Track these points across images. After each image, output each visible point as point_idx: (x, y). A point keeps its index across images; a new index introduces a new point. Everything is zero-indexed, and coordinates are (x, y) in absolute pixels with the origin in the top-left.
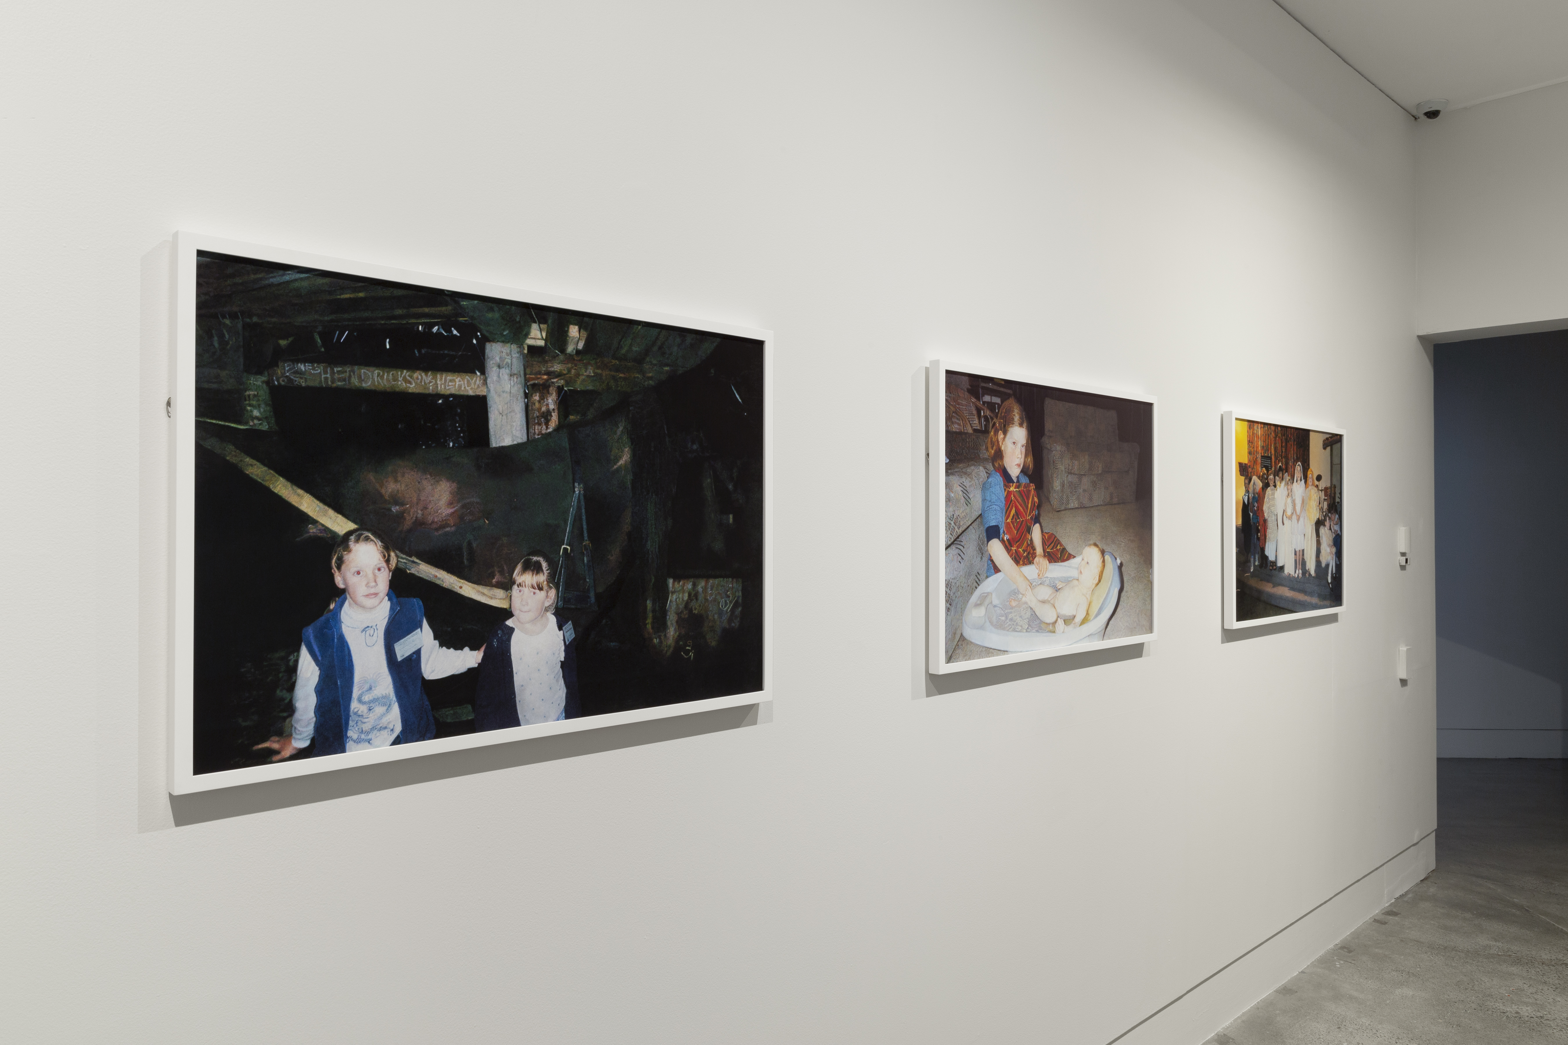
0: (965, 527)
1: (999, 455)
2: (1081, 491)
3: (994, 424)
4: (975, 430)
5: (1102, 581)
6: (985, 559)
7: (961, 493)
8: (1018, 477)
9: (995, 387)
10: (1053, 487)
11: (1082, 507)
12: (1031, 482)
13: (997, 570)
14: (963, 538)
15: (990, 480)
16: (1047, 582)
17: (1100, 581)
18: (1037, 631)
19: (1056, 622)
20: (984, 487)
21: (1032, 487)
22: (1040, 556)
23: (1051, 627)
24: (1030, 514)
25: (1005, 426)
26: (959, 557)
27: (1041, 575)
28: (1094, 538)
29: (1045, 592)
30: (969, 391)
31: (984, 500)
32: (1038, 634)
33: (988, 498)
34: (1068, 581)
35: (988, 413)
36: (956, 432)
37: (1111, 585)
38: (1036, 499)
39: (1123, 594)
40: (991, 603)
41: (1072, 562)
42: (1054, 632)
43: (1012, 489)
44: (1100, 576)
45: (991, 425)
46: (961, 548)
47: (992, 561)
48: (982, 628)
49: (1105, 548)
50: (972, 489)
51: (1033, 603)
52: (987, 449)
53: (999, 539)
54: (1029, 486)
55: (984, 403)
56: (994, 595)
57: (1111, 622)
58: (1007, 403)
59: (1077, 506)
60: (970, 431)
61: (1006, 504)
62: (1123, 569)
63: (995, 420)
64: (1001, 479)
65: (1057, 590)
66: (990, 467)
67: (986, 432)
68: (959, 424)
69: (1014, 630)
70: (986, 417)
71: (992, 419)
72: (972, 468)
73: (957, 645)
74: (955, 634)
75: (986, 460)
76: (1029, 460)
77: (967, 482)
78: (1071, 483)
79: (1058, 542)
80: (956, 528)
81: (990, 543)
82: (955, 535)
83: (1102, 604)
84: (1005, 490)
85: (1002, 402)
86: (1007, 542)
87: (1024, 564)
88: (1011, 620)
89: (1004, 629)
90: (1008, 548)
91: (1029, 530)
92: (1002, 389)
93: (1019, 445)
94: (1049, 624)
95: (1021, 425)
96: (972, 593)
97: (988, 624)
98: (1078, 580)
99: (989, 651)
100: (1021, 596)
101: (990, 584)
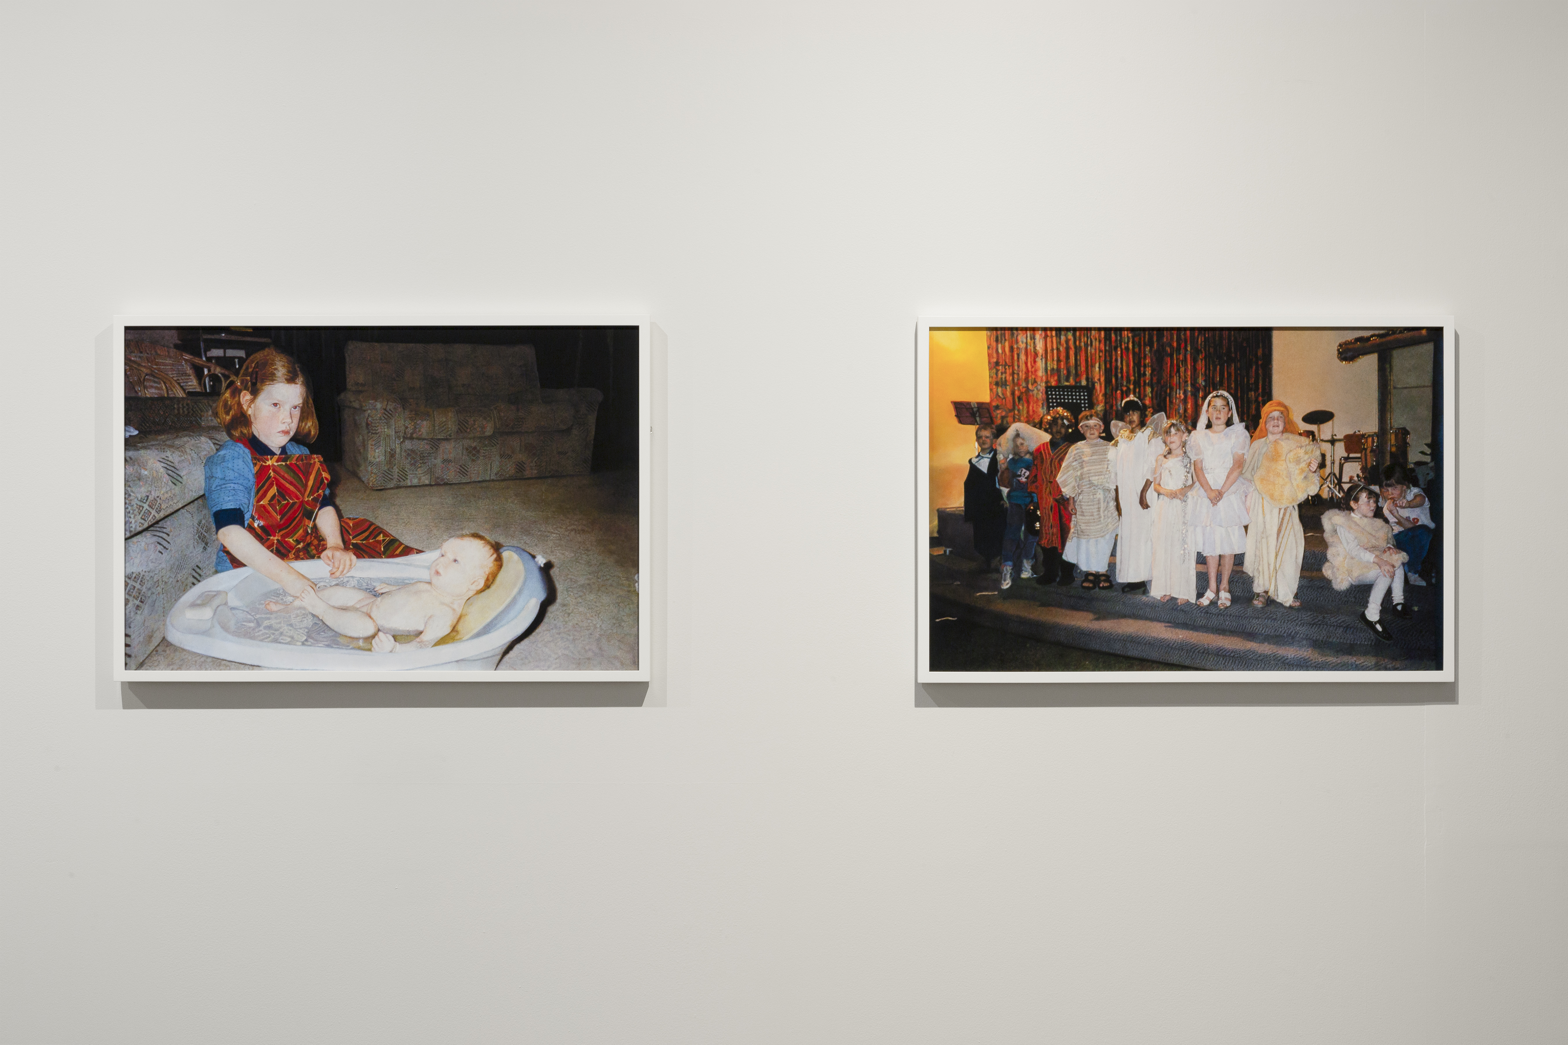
0: (169, 511)
1: (243, 420)
2: (438, 461)
3: (232, 383)
4: (190, 394)
5: (493, 587)
6: (212, 550)
7: (162, 470)
8: (284, 449)
9: (233, 338)
10: (366, 459)
11: (440, 483)
12: (312, 452)
13: (236, 563)
14: (168, 524)
15: (222, 453)
16: (354, 583)
17: (487, 586)
18: (328, 646)
19: (373, 637)
20: (210, 462)
21: (317, 459)
22: (336, 548)
23: (361, 643)
24: (312, 492)
25: (254, 384)
26: (159, 548)
27: (338, 574)
28: (473, 528)
29: (350, 597)
30: (176, 347)
31: (209, 478)
32: (330, 650)
33: (219, 475)
34: (403, 584)
35: (218, 371)
36: (152, 399)
37: (520, 592)
38: (325, 475)
39: (552, 610)
40: (226, 604)
41: (413, 558)
42: (370, 650)
43: (269, 463)
44: (487, 579)
45: (224, 385)
46: (165, 536)
47: (228, 553)
48: (206, 633)
49: (501, 540)
50: (185, 464)
51: (320, 609)
52: (216, 415)
53: (242, 524)
54: (308, 458)
55: (209, 359)
56: (231, 596)
57: (518, 647)
58: (259, 356)
59: (427, 482)
60: (181, 394)
61: (258, 483)
62: (554, 572)
63: (233, 378)
64: (247, 451)
65: (376, 595)
66: (224, 437)
67: (215, 393)
68: (160, 389)
69: (276, 641)
70: (214, 378)
71: (227, 377)
72: (185, 439)
73: (156, 649)
74: (151, 637)
75: (215, 428)
76: (309, 424)
77: (174, 457)
78: (411, 453)
79: (379, 531)
80: (153, 512)
81: (223, 530)
82: (150, 520)
83: (496, 618)
84: (255, 464)
85: (248, 355)
86: (259, 531)
87: (297, 558)
88: (269, 627)
89: (253, 638)
90: (262, 536)
91: (309, 515)
92: (249, 339)
93: (287, 407)
94: (358, 639)
95: (291, 380)
96: (185, 591)
97: (218, 629)
98: (430, 583)
99: (219, 663)
100: (290, 599)
101: (227, 579)
